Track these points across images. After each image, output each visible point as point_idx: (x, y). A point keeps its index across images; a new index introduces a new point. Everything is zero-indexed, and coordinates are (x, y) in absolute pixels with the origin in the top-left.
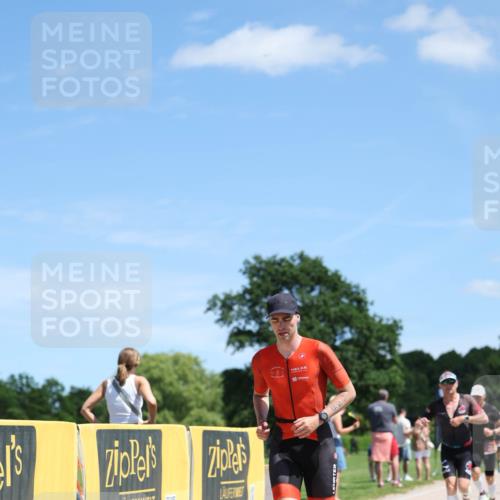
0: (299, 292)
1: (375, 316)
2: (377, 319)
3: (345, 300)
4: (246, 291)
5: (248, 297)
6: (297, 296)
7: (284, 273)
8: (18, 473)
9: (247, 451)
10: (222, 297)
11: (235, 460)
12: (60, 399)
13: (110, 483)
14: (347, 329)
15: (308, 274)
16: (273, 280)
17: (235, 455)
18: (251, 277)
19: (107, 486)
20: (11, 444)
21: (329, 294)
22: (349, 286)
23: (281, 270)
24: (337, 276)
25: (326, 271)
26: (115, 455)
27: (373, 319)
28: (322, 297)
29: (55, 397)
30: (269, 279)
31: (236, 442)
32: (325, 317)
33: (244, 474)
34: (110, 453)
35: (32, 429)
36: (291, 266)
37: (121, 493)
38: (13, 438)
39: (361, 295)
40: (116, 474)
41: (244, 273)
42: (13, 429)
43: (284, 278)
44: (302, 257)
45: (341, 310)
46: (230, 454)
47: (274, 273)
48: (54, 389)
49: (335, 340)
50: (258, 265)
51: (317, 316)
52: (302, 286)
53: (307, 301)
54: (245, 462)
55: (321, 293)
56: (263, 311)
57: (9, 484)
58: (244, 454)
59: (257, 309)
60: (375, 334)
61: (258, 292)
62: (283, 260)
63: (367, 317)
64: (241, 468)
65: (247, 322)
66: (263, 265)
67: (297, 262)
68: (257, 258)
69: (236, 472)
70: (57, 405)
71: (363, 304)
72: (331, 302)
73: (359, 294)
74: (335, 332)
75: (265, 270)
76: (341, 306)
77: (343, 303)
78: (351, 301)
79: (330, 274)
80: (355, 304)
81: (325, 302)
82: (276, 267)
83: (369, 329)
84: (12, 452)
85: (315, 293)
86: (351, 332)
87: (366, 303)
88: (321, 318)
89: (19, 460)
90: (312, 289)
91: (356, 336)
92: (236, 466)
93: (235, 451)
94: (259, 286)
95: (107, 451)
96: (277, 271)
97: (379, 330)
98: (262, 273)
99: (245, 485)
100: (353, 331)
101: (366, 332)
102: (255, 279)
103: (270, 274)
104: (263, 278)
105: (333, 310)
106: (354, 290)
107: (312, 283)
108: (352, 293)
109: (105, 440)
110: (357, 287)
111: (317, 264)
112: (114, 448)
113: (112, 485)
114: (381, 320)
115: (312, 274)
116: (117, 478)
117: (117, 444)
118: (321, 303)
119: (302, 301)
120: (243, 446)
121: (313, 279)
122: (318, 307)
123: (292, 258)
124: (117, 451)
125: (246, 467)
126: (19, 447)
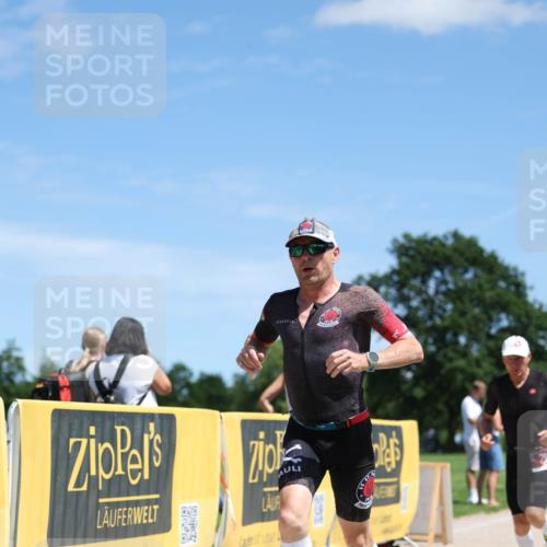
0: (451, 273)
1: (535, 301)
2: (537, 306)
3: (502, 284)
4: (394, 272)
5: (396, 278)
6: (449, 278)
7: (435, 253)
8: (157, 464)
9: (401, 446)
10: (367, 278)
11: (388, 456)
12: (188, 385)
13: (254, 478)
14: (503, 316)
15: (462, 254)
16: (423, 261)
17: (388, 451)
18: (399, 257)
19: (251, 481)
20: (149, 433)
21: (484, 276)
22: (506, 269)
23: (432, 249)
24: (493, 257)
25: (481, 251)
26: (260, 447)
27: (532, 305)
28: (477, 280)
29: (183, 383)
30: (419, 258)
31: (389, 436)
32: (480, 302)
33: (396, 472)
34: (254, 445)
35: (171, 418)
36: (443, 245)
37: (266, 490)
38: (152, 426)
39: (520, 279)
40: (260, 468)
41: (392, 252)
42: (151, 417)
43: (435, 259)
44: (456, 235)
45: (498, 295)
46: (383, 449)
47: (424, 251)
48: (182, 375)
49: (490, 328)
50: (407, 244)
51: (471, 301)
52: (455, 267)
53: (461, 284)
54: (398, 458)
55: (476, 276)
56: (412, 294)
57: (146, 476)
58: (398, 450)
59: (406, 291)
60: (534, 321)
61: (407, 273)
62: (435, 239)
63: (526, 303)
64: (393, 465)
65: (395, 306)
66: (413, 245)
67: (450, 241)
68: (406, 236)
69: (389, 470)
70: (185, 392)
71: (521, 288)
72: (486, 286)
73: (516, 276)
74: (490, 319)
75: (415, 249)
76: (498, 291)
77: (500, 287)
78: (509, 285)
79: (485, 255)
80: (513, 288)
81: (480, 286)
82: (428, 246)
83: (528, 316)
84: (151, 442)
85: (469, 275)
86: (508, 319)
87: (525, 287)
88: (475, 302)
89: (158, 450)
90: (466, 271)
91: (513, 324)
92: (389, 463)
93: (388, 446)
94: (407, 266)
95: (252, 443)
96: (428, 250)
97: (538, 318)
98: (411, 252)
99: (398, 483)
100: (511, 318)
101: (524, 319)
102: (404, 259)
103: (420, 253)
104: (412, 257)
105: (489, 295)
106: (512, 273)
107: (466, 264)
108: (510, 276)
109: (249, 431)
110: (515, 269)
111: (472, 243)
112: (260, 440)
113: (256, 480)
114: (541, 306)
115: (465, 254)
116: (261, 473)
117: (262, 435)
118: (476, 288)
119: (456, 284)
120: (397, 441)
121: (467, 259)
122: (472, 291)
123: (445, 237)
124: (262, 443)
125: (399, 464)
126: (158, 437)
